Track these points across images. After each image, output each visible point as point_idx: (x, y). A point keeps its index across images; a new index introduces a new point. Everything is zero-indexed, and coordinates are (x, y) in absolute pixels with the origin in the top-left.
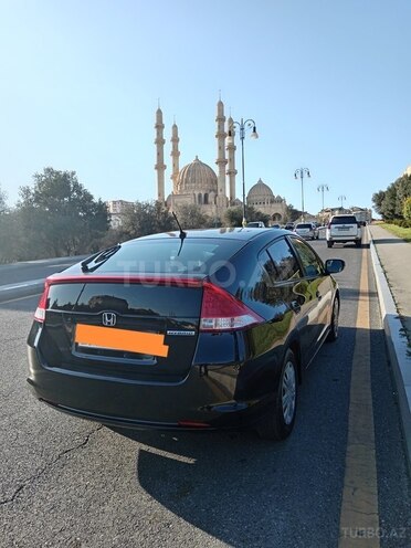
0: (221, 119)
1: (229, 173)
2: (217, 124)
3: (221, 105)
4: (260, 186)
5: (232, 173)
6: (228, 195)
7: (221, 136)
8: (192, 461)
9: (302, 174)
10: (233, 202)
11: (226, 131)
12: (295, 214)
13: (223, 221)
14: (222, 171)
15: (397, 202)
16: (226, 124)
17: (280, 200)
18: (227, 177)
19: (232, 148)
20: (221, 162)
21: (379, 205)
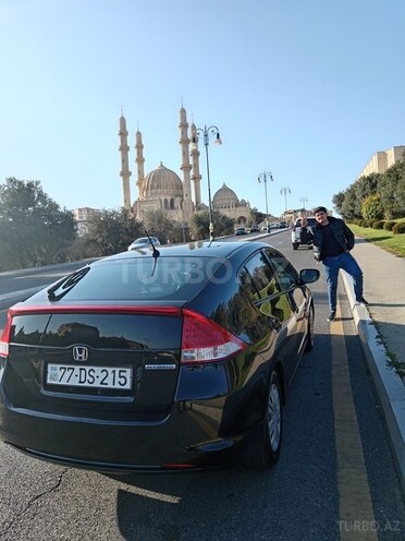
0: (184, 126)
1: (194, 178)
2: (180, 131)
3: (183, 111)
4: (225, 190)
5: (197, 178)
6: (194, 200)
7: (185, 142)
8: (175, 500)
9: (265, 178)
10: (199, 206)
11: (189, 138)
12: (260, 217)
13: (189, 226)
14: (187, 177)
15: (356, 203)
16: (189, 130)
17: (244, 204)
18: (192, 182)
19: (196, 154)
20: (186, 168)
21: (339, 206)
